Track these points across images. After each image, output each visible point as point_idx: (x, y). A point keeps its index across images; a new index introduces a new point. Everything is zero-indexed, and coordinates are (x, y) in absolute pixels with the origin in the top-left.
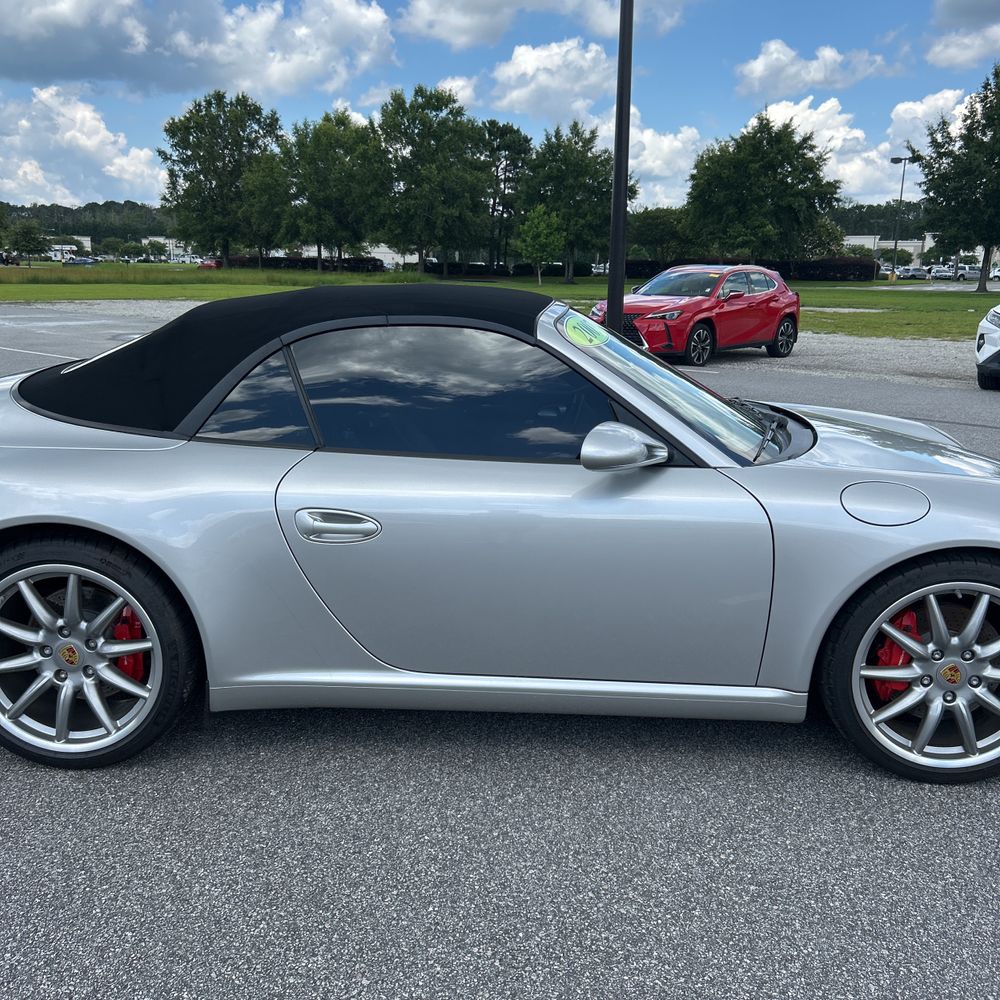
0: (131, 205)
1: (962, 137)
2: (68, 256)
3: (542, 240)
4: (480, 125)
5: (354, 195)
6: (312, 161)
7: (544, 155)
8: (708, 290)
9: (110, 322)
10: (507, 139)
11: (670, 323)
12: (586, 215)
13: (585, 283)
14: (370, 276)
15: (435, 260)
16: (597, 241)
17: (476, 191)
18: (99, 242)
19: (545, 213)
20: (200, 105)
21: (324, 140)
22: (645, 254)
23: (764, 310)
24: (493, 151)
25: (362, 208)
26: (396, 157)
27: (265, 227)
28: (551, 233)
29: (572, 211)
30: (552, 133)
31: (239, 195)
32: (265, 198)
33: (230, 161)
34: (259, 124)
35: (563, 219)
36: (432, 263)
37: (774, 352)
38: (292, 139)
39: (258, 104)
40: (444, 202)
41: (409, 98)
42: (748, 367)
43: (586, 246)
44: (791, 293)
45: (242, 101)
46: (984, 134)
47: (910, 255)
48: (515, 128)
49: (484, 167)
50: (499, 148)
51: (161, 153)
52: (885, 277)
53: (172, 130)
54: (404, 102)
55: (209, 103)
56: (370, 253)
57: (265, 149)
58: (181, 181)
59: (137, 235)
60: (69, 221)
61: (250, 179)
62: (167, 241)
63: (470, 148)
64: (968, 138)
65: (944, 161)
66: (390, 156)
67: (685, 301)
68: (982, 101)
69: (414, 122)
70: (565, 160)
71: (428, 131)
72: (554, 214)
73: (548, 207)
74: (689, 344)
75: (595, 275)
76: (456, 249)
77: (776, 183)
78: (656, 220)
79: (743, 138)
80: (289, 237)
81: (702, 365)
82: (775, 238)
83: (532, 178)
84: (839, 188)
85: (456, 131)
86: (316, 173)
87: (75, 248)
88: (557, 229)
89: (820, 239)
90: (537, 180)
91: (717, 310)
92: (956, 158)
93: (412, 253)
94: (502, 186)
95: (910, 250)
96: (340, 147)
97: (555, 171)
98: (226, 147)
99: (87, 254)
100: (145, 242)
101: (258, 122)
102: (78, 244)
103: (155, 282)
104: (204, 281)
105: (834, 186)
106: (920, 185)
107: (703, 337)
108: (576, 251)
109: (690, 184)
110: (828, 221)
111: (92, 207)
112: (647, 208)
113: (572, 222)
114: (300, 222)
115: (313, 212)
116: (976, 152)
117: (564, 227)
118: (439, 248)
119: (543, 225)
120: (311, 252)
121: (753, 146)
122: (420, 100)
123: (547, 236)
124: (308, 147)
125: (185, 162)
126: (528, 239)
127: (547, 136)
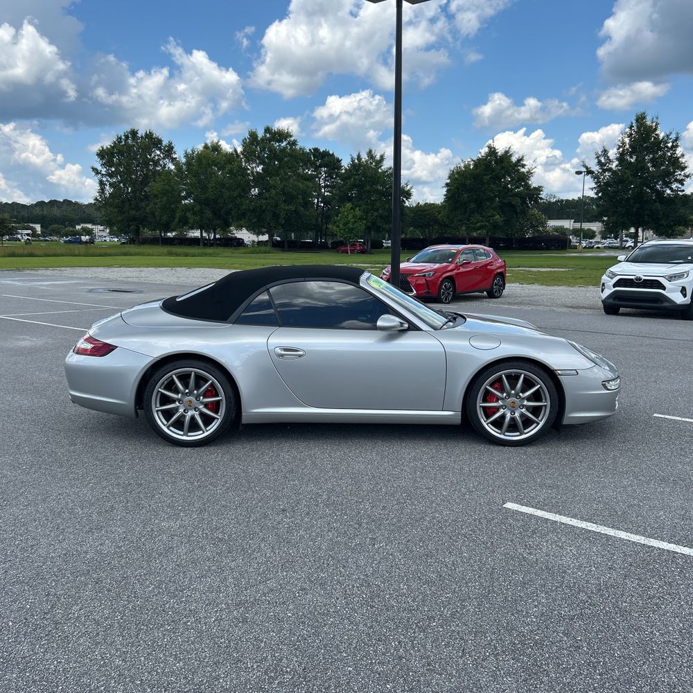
0: (67, 202)
1: (617, 159)
2: (26, 237)
3: (350, 225)
4: (308, 151)
5: (225, 197)
6: (196, 175)
7: (350, 170)
8: (450, 260)
9: (82, 281)
10: (326, 160)
11: (428, 279)
12: (378, 210)
13: (378, 253)
14: (237, 249)
15: (278, 239)
16: (387, 227)
17: (306, 195)
18: (46, 228)
19: (351, 208)
20: (120, 138)
21: (204, 161)
22: (419, 234)
23: (485, 270)
24: (317, 168)
25: (231, 206)
26: (252, 172)
27: (165, 218)
28: (356, 222)
29: (369, 207)
30: (355, 156)
31: (147, 197)
32: (165, 198)
33: (141, 175)
34: (160, 151)
35: (364, 212)
36: (276, 241)
37: (491, 295)
38: (184, 160)
39: (159, 137)
40: (285, 201)
41: (260, 134)
42: (475, 304)
43: (378, 229)
44: (500, 261)
45: (149, 136)
46: (631, 157)
47: (594, 232)
48: (331, 153)
49: (311, 178)
50: (321, 166)
51: (94, 170)
52: (575, 247)
53: (102, 154)
54: (257, 137)
55: (127, 137)
56: (234, 234)
57: (165, 167)
58: (107, 188)
59: (74, 223)
60: (25, 213)
61: (154, 187)
62: (94, 227)
63: (302, 166)
64: (621, 159)
65: (607, 173)
66: (249, 172)
67: (437, 266)
68: (629, 137)
69: (264, 150)
70: (364, 174)
71: (274, 155)
72: (358, 209)
73: (353, 204)
74: (439, 291)
75: (385, 248)
76: (293, 232)
77: (501, 188)
78: (425, 211)
79: (479, 160)
80: (181, 224)
81: (448, 303)
82: (501, 224)
83: (343, 185)
84: (542, 191)
85: (292, 156)
86: (199, 183)
87: (29, 232)
88: (360, 219)
89: (531, 223)
90: (347, 187)
91: (456, 271)
92: (614, 172)
93: (263, 234)
94: (323, 191)
95: (594, 229)
96: (216, 166)
97: (358, 181)
98: (138, 166)
99: (39, 236)
100: (78, 227)
101: (160, 149)
102: (33, 230)
103: (93, 255)
104: (125, 254)
105: (539, 189)
106: (592, 189)
107: (448, 287)
108: (372, 232)
109: (445, 189)
110: (536, 212)
111: (41, 204)
112: (419, 203)
113: (370, 214)
114: (189, 215)
115: (198, 208)
116: (626, 169)
117: (365, 217)
118: (281, 231)
119: (350, 216)
120: (196, 234)
121: (486, 165)
122: (268, 135)
123: (353, 223)
124: (194, 166)
125: (111, 175)
126: (341, 225)
127: (352, 159)
